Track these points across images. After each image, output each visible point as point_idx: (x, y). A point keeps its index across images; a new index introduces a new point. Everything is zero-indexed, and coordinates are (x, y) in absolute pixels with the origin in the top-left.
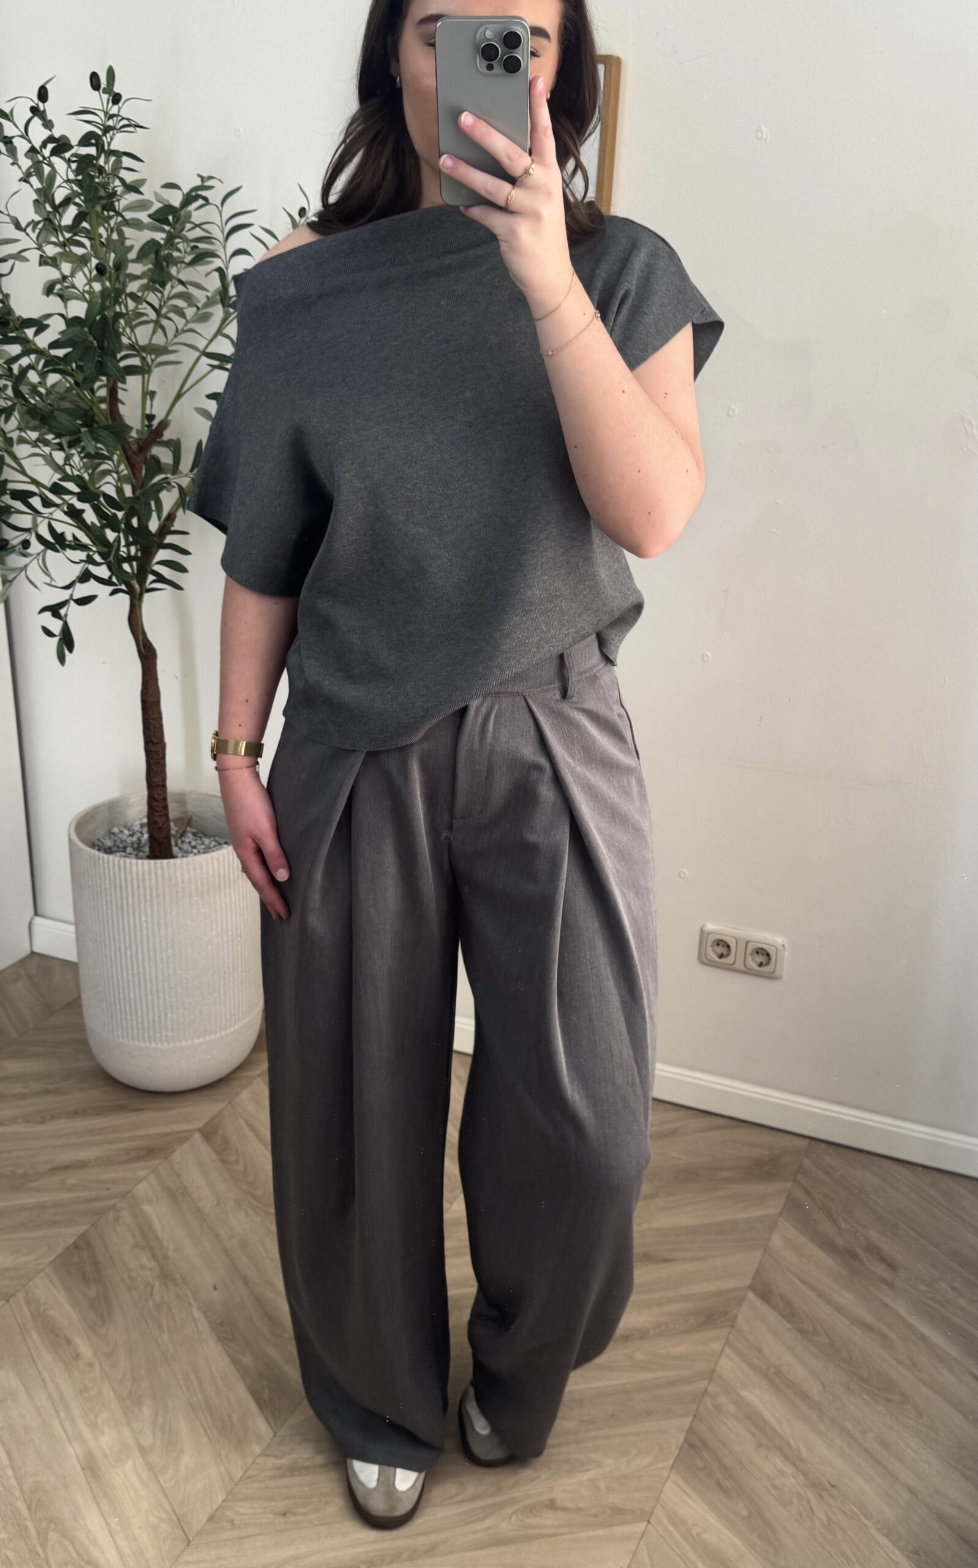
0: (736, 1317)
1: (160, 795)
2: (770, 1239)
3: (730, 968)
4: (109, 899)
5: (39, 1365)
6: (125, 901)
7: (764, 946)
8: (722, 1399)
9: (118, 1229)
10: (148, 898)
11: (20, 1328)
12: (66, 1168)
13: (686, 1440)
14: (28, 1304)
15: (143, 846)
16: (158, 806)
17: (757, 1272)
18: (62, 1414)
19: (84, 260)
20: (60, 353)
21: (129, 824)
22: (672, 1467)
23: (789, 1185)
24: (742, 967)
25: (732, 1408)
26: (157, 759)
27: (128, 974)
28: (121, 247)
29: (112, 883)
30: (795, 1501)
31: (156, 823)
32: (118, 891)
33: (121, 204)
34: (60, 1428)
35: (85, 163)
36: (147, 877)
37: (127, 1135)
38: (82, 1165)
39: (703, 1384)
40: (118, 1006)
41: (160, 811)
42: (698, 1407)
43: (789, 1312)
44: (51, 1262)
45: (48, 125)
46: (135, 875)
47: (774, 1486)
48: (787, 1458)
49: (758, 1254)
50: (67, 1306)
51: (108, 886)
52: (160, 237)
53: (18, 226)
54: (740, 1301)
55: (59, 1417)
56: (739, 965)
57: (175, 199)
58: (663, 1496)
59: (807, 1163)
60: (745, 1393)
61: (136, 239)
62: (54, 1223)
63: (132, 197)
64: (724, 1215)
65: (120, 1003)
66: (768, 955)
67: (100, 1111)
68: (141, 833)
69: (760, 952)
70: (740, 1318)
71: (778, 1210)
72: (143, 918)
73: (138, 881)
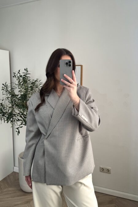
3: (104, 172)
7: (108, 169)
19: (23, 88)
20: (20, 98)
24: (106, 172)
28: (28, 86)
33: (28, 82)
35: (24, 78)
37: (25, 199)
45: (20, 74)
52: (32, 85)
53: (16, 84)
57: (34, 81)
59: (117, 201)
61: (29, 85)
63: (29, 81)
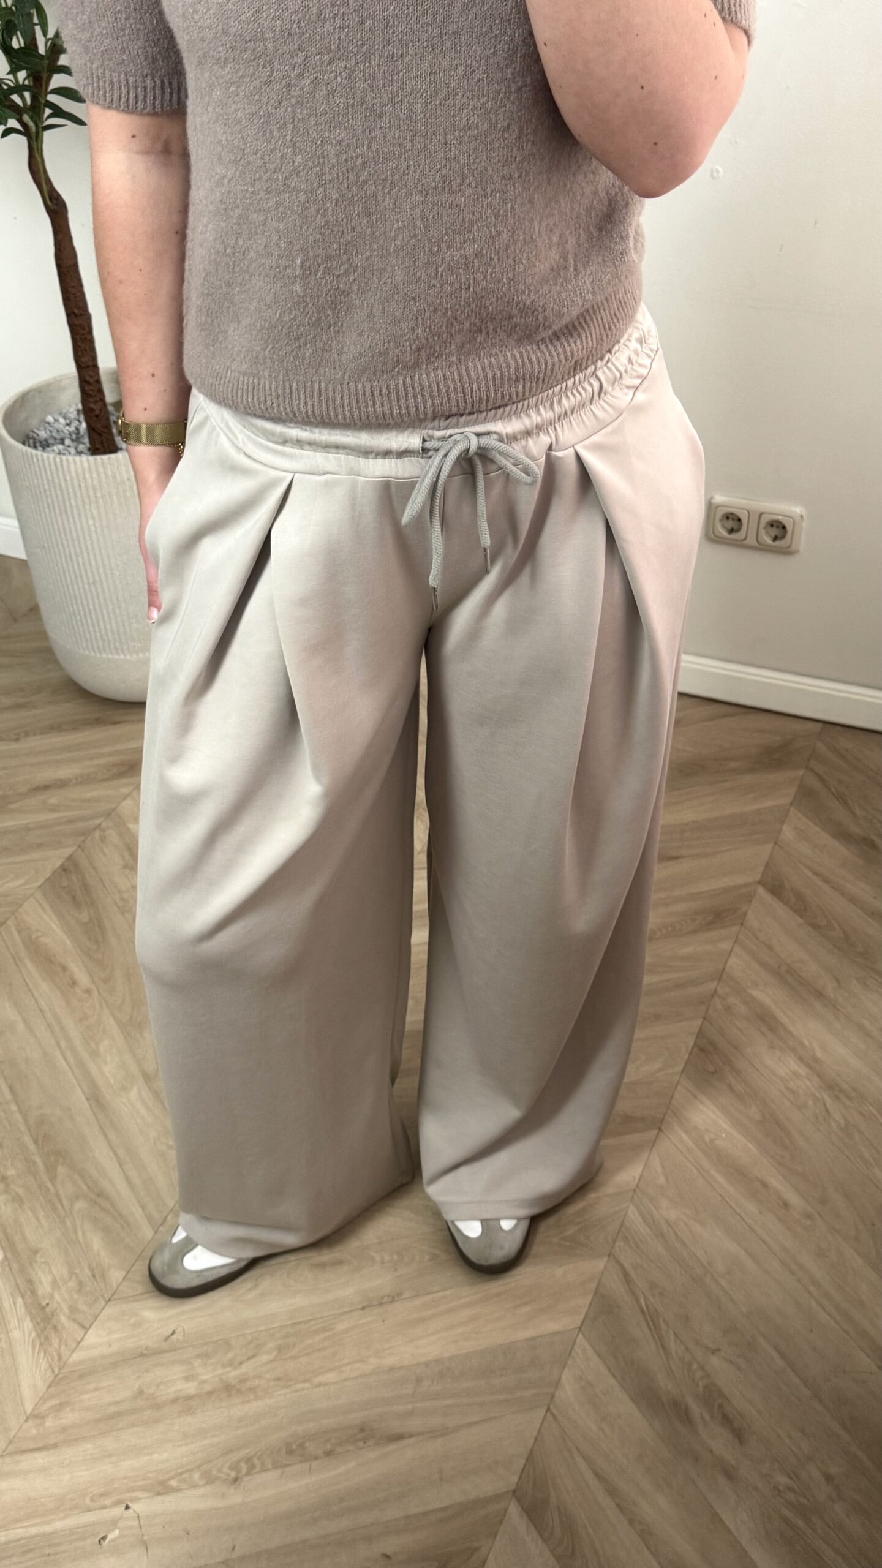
0: (745, 914)
1: (91, 377)
2: (780, 831)
3: (741, 545)
4: (50, 501)
5: (36, 994)
6: (67, 503)
7: (780, 518)
8: (732, 1000)
9: (105, 850)
10: (93, 499)
11: (13, 958)
12: (47, 787)
13: (695, 1044)
14: (19, 932)
15: (83, 436)
16: (92, 390)
17: (767, 865)
18: (63, 1044)
21: (64, 411)
22: (683, 1072)
23: (801, 772)
24: (755, 543)
25: (743, 1009)
26: (83, 334)
27: (83, 583)
29: (51, 484)
30: (810, 1103)
31: (92, 410)
32: (58, 492)
34: (61, 1058)
36: (88, 475)
37: (106, 750)
38: (63, 784)
39: (713, 985)
40: (78, 618)
41: (95, 396)
42: (707, 1010)
43: (801, 906)
44: (40, 887)
46: (74, 474)
47: (787, 1088)
48: (801, 1059)
49: (770, 846)
50: (59, 932)
51: (46, 487)
54: (749, 898)
55: (59, 1046)
56: (751, 540)
58: (673, 1102)
59: (821, 747)
60: (755, 993)
62: (40, 846)
64: (732, 807)
65: (80, 614)
66: (784, 527)
67: (76, 726)
68: (79, 421)
69: (775, 524)
70: (750, 916)
71: (789, 800)
72: (91, 522)
73: (79, 481)
